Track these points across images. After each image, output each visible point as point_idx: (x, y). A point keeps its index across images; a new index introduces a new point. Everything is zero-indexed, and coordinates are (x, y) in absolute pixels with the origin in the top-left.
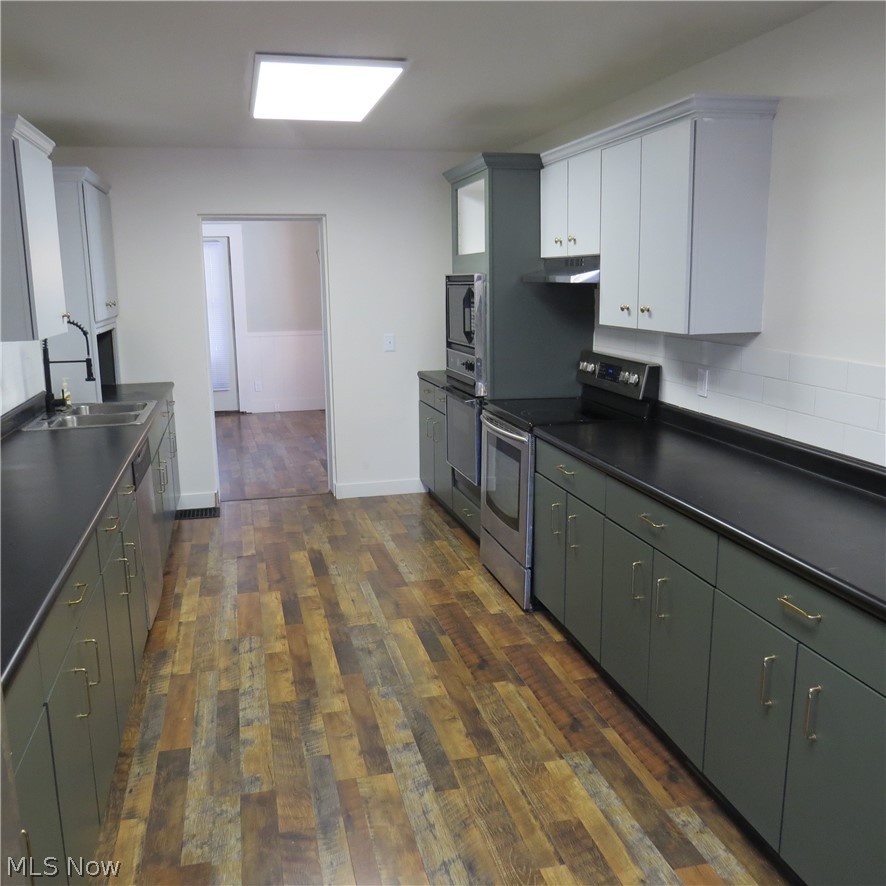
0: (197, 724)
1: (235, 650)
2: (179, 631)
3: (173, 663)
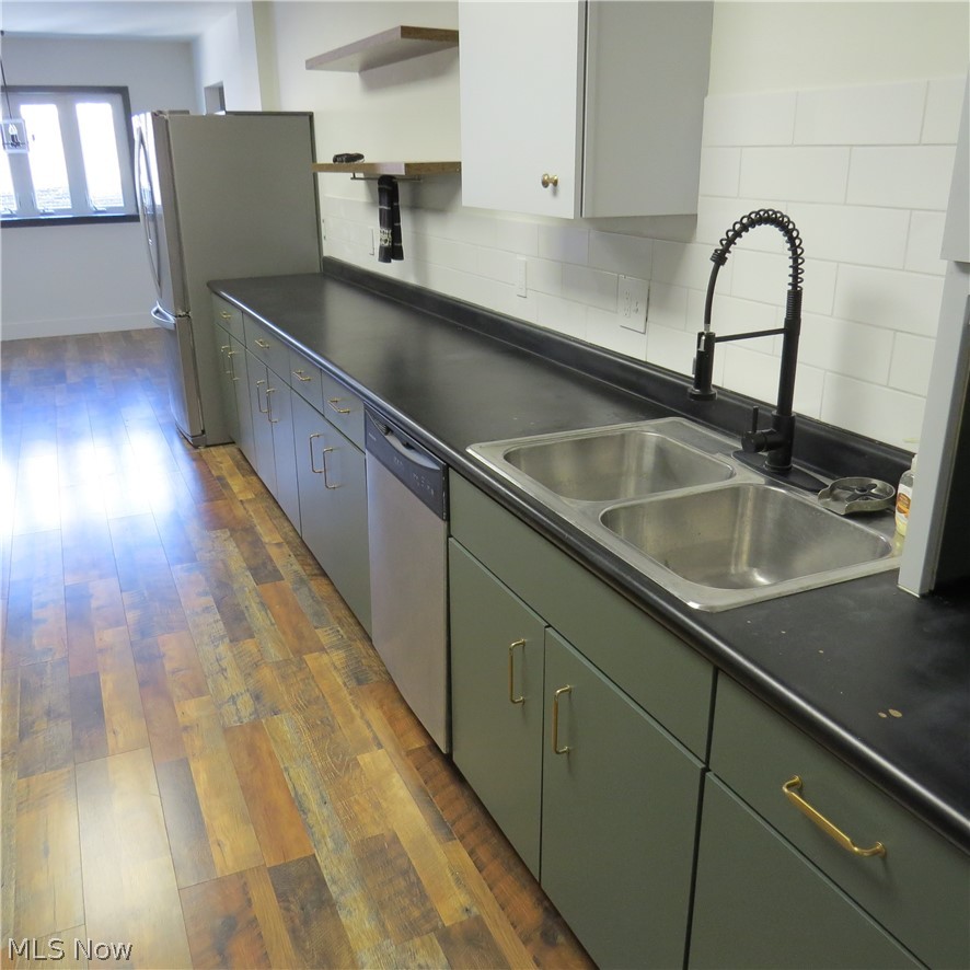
0: (262, 604)
1: (257, 698)
2: (369, 726)
3: (335, 668)
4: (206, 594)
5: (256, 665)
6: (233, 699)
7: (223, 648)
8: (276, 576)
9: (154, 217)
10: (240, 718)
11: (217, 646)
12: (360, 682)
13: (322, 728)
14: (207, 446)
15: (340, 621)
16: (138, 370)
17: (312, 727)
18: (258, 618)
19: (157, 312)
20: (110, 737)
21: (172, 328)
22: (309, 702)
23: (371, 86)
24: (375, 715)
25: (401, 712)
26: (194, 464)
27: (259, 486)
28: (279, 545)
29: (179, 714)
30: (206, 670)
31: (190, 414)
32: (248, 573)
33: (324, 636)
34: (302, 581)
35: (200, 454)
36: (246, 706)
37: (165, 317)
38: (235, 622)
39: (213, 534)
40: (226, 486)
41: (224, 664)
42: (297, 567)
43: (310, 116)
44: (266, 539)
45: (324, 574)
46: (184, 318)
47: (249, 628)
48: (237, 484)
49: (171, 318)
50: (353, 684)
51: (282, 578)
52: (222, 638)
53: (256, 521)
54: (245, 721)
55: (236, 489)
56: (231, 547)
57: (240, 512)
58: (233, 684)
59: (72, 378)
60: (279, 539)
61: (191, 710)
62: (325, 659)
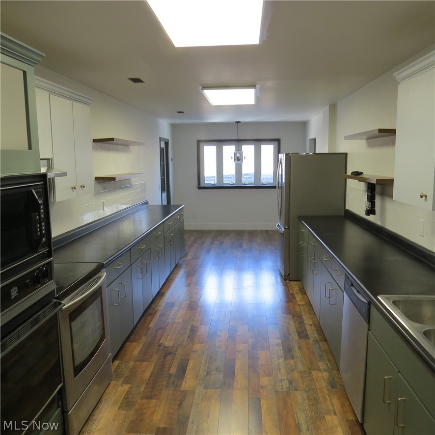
0: (299, 347)
2: (333, 405)
4: (279, 338)
5: (292, 370)
6: (281, 381)
7: (281, 361)
8: (307, 337)
9: (281, 187)
10: (282, 388)
11: (279, 359)
12: (332, 387)
13: (314, 401)
14: (290, 281)
15: (329, 361)
16: (269, 246)
17: (309, 400)
18: (297, 352)
19: (278, 225)
20: (235, 383)
21: (283, 232)
22: (310, 389)
23: (370, 145)
24: (336, 402)
25: (347, 404)
26: (283, 287)
27: (307, 300)
28: (311, 325)
29: (261, 381)
30: (273, 367)
31: (285, 267)
32: (296, 334)
33: (322, 365)
34: (317, 341)
35: (286, 283)
36: (286, 384)
37: (281, 229)
38: (288, 352)
39: (286, 316)
40: (294, 297)
41: (280, 367)
42: (316, 335)
43: (346, 154)
44: (306, 322)
45: (326, 340)
46: (287, 229)
47: (293, 355)
48: (298, 297)
49: (283, 229)
50: (329, 387)
51: (309, 339)
52: (281, 357)
53: (303, 314)
54: (284, 390)
55: (298, 299)
56: (292, 322)
57: (297, 309)
58: (282, 375)
59: (244, 247)
60: (311, 322)
61: (265, 381)
62: (320, 374)
